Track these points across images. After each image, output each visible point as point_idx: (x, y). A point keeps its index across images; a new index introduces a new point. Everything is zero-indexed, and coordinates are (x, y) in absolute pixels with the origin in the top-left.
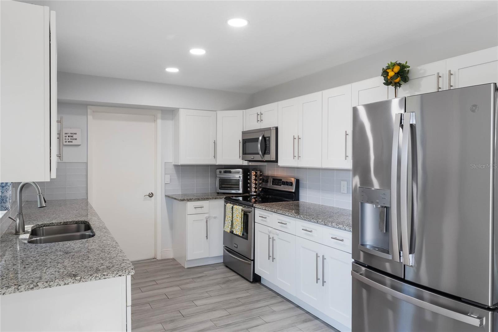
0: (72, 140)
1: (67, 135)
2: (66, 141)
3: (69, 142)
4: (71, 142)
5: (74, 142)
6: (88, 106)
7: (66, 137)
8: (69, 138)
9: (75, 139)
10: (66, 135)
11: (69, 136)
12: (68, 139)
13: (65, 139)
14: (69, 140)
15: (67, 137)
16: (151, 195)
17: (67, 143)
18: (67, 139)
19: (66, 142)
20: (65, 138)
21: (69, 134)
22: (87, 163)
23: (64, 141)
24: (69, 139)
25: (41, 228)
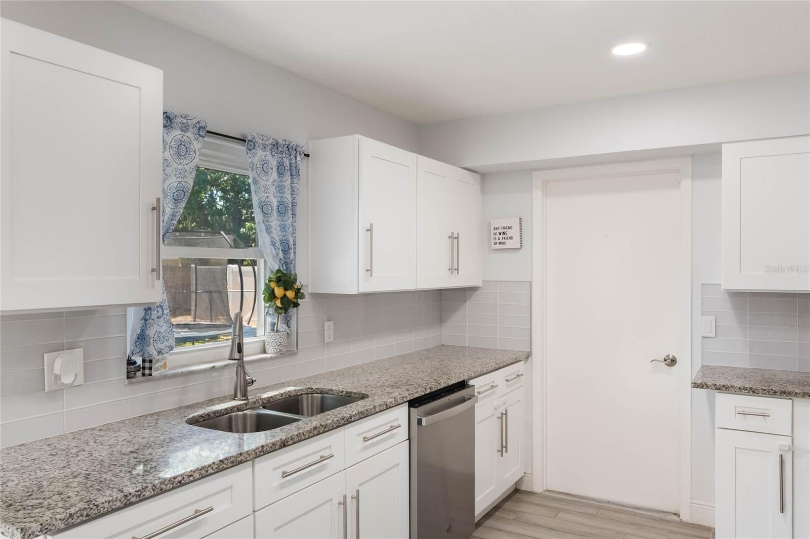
0: (505, 240)
1: (497, 231)
2: (495, 241)
3: (500, 243)
4: (504, 243)
5: (509, 244)
6: (533, 172)
7: (495, 234)
8: (501, 236)
9: (510, 238)
10: (495, 231)
11: (500, 234)
12: (499, 239)
13: (495, 239)
14: (501, 241)
15: (498, 235)
16: (672, 362)
17: (498, 246)
18: (497, 239)
19: (495, 244)
20: (495, 236)
21: (500, 228)
22: (531, 282)
23: (493, 241)
24: (501, 238)
25: (310, 395)
